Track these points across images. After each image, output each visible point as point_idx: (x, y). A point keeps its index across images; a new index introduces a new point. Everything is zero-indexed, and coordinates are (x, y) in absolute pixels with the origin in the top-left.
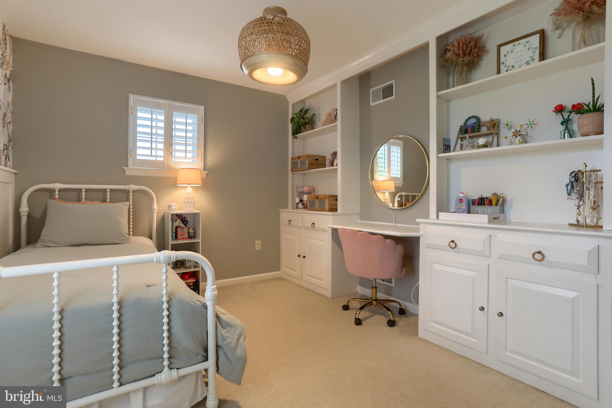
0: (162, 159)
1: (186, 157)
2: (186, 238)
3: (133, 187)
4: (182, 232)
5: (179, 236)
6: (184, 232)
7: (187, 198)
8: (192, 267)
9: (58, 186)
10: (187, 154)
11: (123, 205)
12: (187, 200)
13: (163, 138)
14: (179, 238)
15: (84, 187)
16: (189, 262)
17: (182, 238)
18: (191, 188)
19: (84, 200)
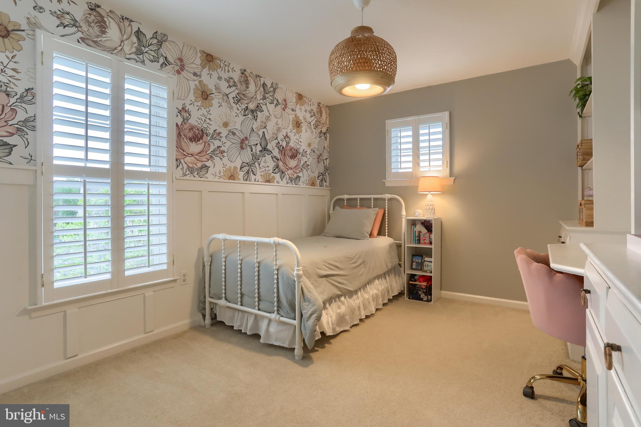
0: (411, 170)
1: (430, 166)
2: (428, 244)
3: (387, 196)
4: (424, 237)
5: (422, 241)
6: (426, 237)
7: (428, 205)
8: (428, 272)
9: (346, 197)
10: (431, 162)
11: (372, 210)
12: (428, 207)
13: (412, 151)
14: (421, 242)
15: (359, 197)
16: (427, 267)
17: (424, 243)
18: (431, 195)
19: (358, 206)
